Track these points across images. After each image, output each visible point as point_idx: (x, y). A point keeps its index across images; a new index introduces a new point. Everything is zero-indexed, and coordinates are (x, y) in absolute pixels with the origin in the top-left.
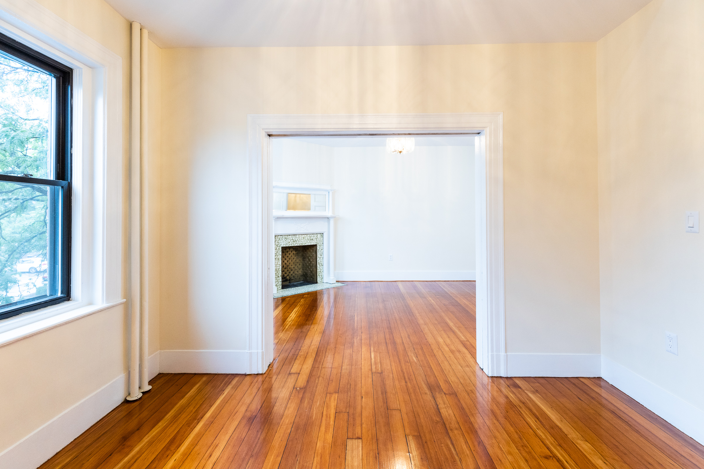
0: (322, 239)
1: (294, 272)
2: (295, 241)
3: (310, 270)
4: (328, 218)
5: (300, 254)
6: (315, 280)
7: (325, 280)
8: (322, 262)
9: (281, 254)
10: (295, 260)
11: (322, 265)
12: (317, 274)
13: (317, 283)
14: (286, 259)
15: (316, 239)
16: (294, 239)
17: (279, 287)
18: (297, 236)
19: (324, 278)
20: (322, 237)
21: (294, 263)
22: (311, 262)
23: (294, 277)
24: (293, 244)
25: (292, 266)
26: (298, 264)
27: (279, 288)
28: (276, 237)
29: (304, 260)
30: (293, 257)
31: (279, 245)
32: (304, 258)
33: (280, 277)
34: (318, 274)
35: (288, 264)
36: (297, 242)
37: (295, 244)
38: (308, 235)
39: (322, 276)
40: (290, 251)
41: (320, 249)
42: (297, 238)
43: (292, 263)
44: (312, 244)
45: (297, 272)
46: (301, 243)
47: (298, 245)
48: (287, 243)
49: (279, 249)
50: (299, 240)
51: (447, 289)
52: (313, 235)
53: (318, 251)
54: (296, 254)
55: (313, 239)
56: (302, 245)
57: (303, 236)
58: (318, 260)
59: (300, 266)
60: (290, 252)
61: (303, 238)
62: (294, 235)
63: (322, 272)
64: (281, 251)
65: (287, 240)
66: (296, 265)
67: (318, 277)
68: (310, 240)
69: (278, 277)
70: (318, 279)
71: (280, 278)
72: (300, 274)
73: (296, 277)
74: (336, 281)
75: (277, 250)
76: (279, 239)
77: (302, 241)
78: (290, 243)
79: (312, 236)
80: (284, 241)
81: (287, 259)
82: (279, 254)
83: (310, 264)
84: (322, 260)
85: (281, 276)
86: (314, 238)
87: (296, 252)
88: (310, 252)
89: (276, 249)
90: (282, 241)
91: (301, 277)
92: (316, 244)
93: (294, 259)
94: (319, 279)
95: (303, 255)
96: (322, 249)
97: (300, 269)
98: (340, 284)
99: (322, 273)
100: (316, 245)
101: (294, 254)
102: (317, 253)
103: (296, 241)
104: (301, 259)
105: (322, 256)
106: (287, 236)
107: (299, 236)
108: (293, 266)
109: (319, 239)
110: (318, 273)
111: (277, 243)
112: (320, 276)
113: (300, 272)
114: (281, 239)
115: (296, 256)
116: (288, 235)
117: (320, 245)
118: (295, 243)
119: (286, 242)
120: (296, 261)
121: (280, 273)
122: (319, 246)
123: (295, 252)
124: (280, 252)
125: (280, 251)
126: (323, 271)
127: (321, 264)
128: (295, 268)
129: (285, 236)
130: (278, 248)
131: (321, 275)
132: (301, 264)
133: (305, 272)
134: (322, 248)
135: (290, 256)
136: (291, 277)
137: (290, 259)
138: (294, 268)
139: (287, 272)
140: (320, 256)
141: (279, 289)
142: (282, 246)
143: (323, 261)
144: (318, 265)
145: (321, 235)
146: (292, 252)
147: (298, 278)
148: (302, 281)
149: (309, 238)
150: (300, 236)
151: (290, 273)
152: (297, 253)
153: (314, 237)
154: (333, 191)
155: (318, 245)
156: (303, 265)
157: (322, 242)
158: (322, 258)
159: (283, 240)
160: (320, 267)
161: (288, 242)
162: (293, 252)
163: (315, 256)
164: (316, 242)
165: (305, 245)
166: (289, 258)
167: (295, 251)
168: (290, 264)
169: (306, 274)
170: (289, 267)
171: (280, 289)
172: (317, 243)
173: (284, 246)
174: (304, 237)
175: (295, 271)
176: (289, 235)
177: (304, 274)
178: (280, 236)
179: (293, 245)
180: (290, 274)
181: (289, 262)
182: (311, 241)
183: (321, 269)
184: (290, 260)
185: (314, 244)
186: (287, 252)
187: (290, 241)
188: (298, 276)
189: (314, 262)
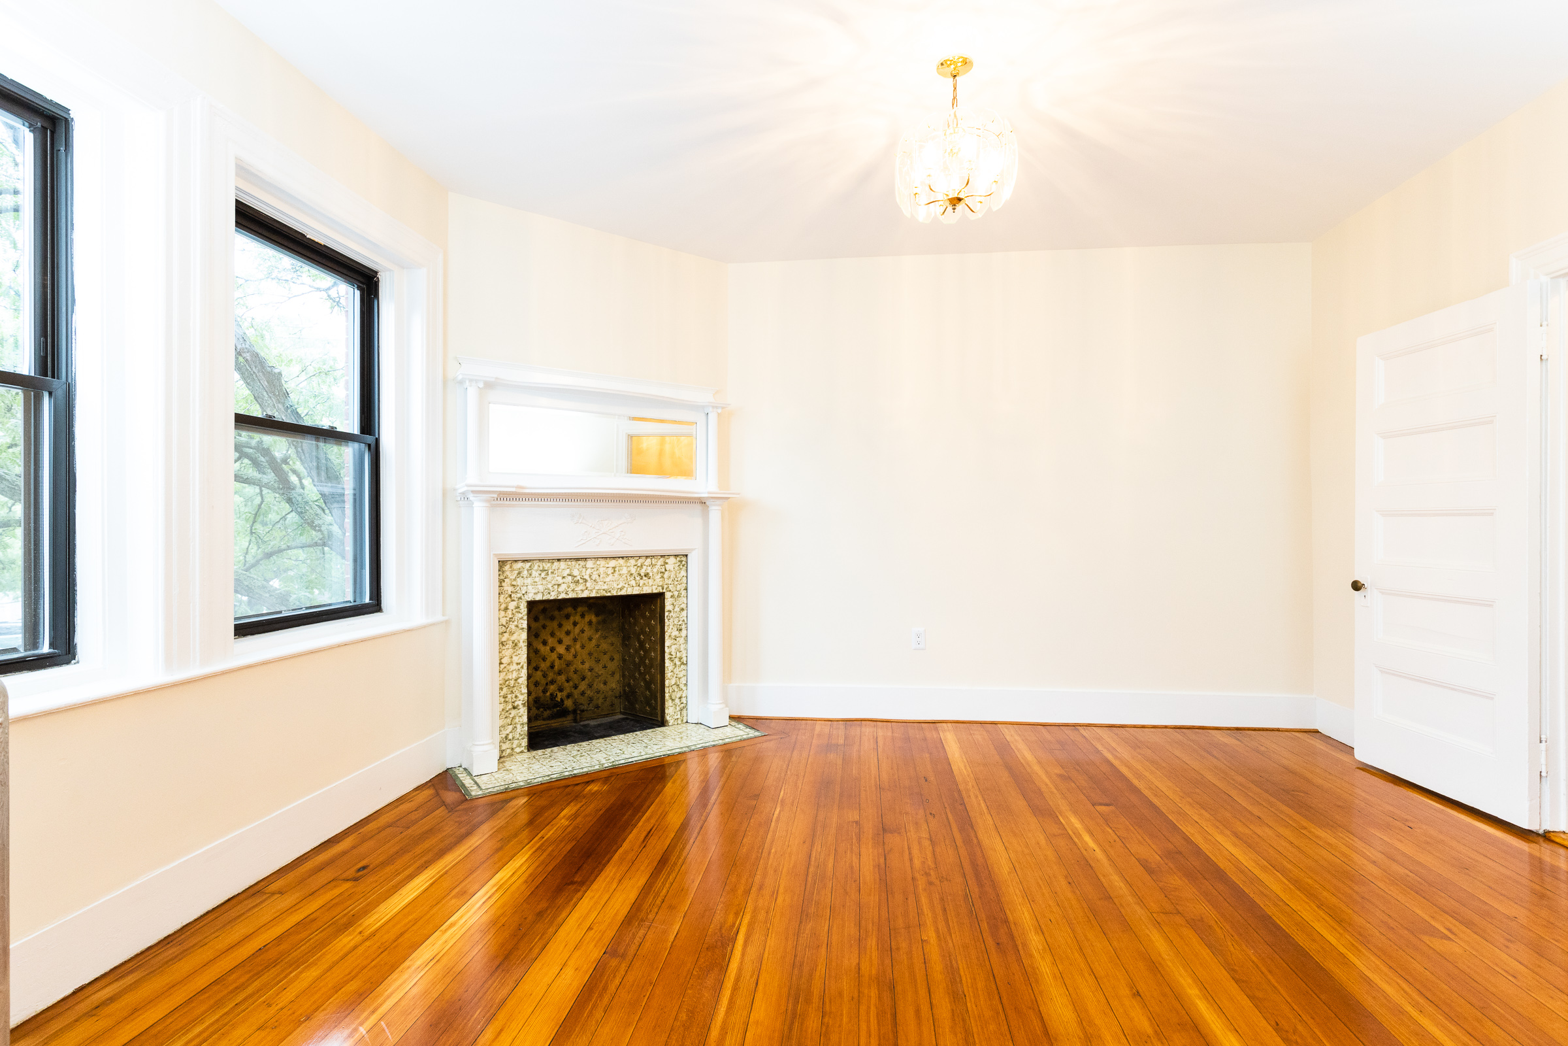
0: (683, 573)
1: (590, 686)
2: (581, 581)
3: (645, 680)
4: (702, 502)
5: (615, 625)
6: (659, 713)
7: (693, 715)
8: (684, 652)
9: (525, 625)
10: (594, 642)
11: (683, 663)
12: (664, 692)
13: (662, 723)
14: (560, 642)
15: (660, 575)
16: (576, 573)
17: (516, 742)
18: (590, 564)
19: (689, 706)
20: (684, 568)
21: (590, 654)
22: (646, 651)
23: (591, 700)
24: (573, 590)
25: (583, 663)
26: (606, 658)
27: (520, 746)
28: (507, 568)
29: (626, 645)
30: (588, 633)
31: (519, 595)
32: (626, 639)
33: (521, 706)
34: (667, 695)
35: (569, 657)
36: (588, 584)
37: (582, 591)
38: (632, 562)
39: (684, 700)
40: (578, 614)
41: (677, 609)
42: (589, 572)
43: (583, 654)
44: (647, 590)
45: (602, 685)
46: (605, 587)
47: (593, 595)
48: (550, 586)
49: (518, 607)
50: (595, 576)
51: (1120, 755)
52: (649, 560)
53: (666, 614)
54: (598, 623)
55: (651, 574)
56: (609, 594)
57: (613, 563)
58: (667, 644)
59: (612, 666)
60: (578, 618)
61: (610, 571)
62: (577, 560)
63: (682, 686)
64: (526, 617)
65: (549, 578)
66: (598, 661)
67: (668, 703)
68: (638, 578)
69: (514, 708)
70: (666, 711)
71: (523, 711)
72: (612, 690)
73: (600, 701)
74: (731, 718)
75: (509, 612)
76: (519, 573)
77: (607, 580)
78: (562, 588)
79: (646, 563)
80: (537, 579)
81: (567, 640)
82: (517, 626)
83: (642, 659)
84: (682, 647)
85: (524, 704)
86: (655, 570)
87: (600, 618)
88: (644, 616)
89: (506, 609)
90: (529, 581)
91: (617, 701)
92: (660, 590)
93: (590, 639)
94: (670, 711)
95: (622, 629)
96: (683, 609)
97: (613, 674)
98: (741, 732)
99: (684, 688)
100: (661, 596)
101: (590, 623)
102: (666, 620)
103: (586, 581)
104: (617, 641)
105: (684, 633)
106: (549, 565)
107: (598, 562)
108: (587, 666)
109: (673, 576)
110: (667, 690)
111: (510, 589)
112: (677, 701)
113: (614, 684)
114: (525, 573)
115: (597, 631)
116: (552, 561)
117: (676, 593)
118: (581, 587)
119: (544, 582)
120: (598, 646)
121: (522, 694)
122: (672, 597)
123: (594, 619)
124: (522, 618)
125: (520, 616)
126: (686, 685)
127: (680, 659)
128: (596, 670)
129: (541, 564)
130: (512, 605)
131: (678, 696)
132: (617, 657)
133: (629, 685)
134: (684, 606)
135: (577, 630)
136: (583, 700)
137: (575, 640)
138: (591, 670)
139: (566, 684)
140: (676, 633)
141: (518, 750)
142: (530, 597)
143: (686, 649)
144: (668, 663)
145: (681, 561)
146: (583, 616)
147: (608, 703)
148: (621, 713)
149: (633, 570)
150: (602, 562)
151: (576, 687)
152: (604, 621)
153: (653, 565)
154: (720, 411)
155: (668, 595)
156: (624, 660)
157: (684, 585)
158: (682, 640)
159: (533, 575)
160: (677, 671)
161: (553, 582)
162: (587, 619)
163: (658, 630)
164: (661, 584)
165: (619, 594)
166: (572, 636)
167: (597, 615)
168: (575, 656)
169: (633, 692)
170: (572, 669)
171: (522, 752)
172: (665, 586)
173: (539, 597)
174: (614, 568)
175: (593, 680)
176: (559, 560)
177: (624, 690)
178: (524, 561)
179: (571, 595)
180: (576, 693)
181: (572, 650)
182: (642, 582)
183: (681, 675)
184: (578, 646)
185: (655, 591)
186: (568, 617)
187: (560, 580)
188: (605, 698)
189: (655, 651)
